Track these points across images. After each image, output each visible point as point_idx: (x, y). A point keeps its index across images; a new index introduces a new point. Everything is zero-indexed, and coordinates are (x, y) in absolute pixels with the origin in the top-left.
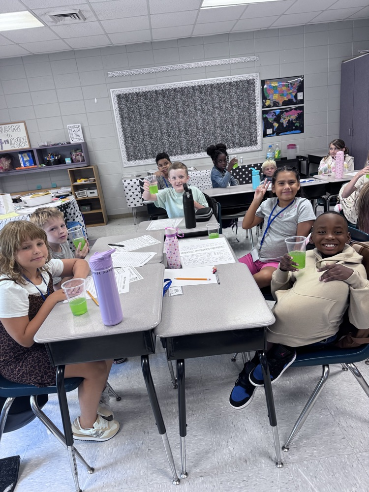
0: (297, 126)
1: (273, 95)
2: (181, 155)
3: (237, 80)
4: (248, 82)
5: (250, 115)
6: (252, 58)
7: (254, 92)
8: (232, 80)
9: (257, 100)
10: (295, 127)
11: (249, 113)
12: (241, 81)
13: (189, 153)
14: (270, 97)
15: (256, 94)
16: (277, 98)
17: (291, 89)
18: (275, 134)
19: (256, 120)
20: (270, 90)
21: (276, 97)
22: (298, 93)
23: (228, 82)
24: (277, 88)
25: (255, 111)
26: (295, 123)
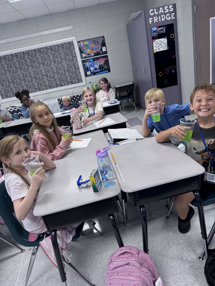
0: (105, 68)
1: (86, 50)
2: (35, 92)
3: (62, 42)
4: (69, 43)
5: (74, 64)
6: (69, 28)
7: (74, 49)
8: (59, 43)
9: (77, 54)
10: (104, 69)
11: (74, 63)
12: (64, 43)
13: (40, 90)
14: (85, 52)
15: (76, 51)
16: (90, 51)
17: (98, 46)
18: (93, 74)
19: (79, 67)
20: (84, 47)
21: (88, 51)
22: (103, 48)
23: (56, 45)
24: (88, 46)
25: (77, 61)
26: (104, 66)
